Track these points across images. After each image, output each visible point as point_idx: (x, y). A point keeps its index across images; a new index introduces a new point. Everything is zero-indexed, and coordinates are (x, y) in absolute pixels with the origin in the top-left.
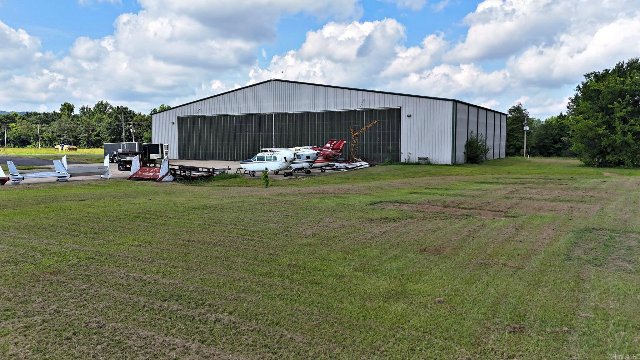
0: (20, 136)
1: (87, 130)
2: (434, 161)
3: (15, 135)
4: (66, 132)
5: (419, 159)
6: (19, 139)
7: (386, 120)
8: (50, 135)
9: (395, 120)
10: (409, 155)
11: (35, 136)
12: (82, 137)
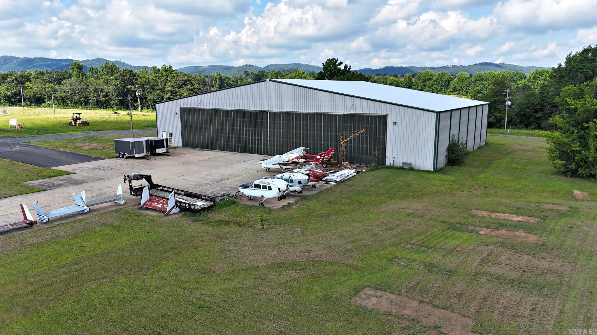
0: (35, 95)
1: (96, 91)
2: (417, 167)
3: (31, 94)
4: (77, 92)
5: (403, 163)
6: (34, 97)
7: (373, 126)
8: (62, 95)
9: (382, 126)
10: (393, 159)
11: (49, 95)
12: (92, 98)
